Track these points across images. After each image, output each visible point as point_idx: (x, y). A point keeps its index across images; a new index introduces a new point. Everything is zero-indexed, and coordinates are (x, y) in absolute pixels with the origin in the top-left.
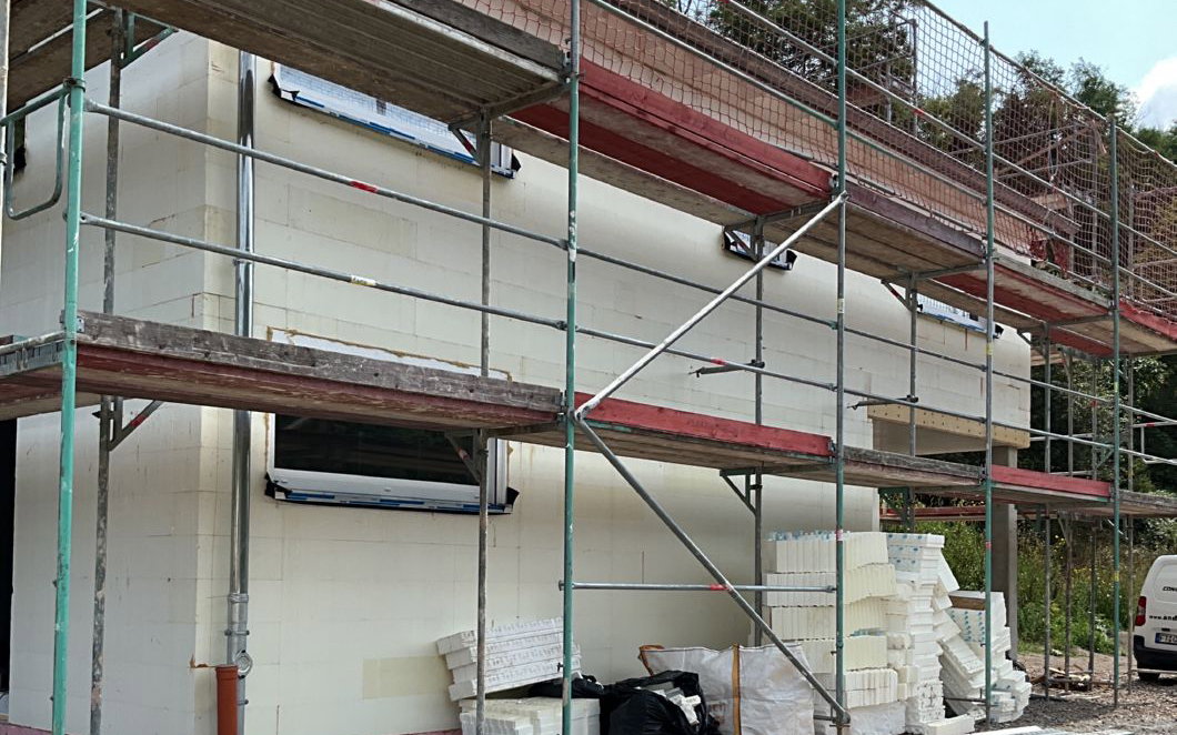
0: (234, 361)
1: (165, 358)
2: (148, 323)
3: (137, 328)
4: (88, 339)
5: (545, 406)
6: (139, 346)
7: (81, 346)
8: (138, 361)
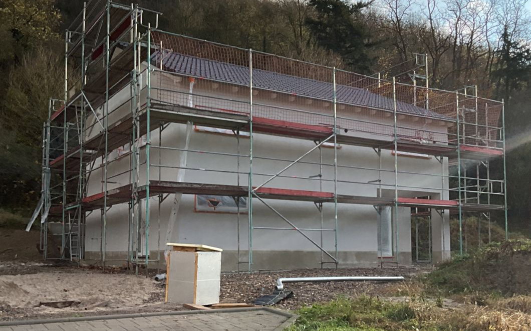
1: (164, 187)
6: (160, 185)
7: (150, 186)
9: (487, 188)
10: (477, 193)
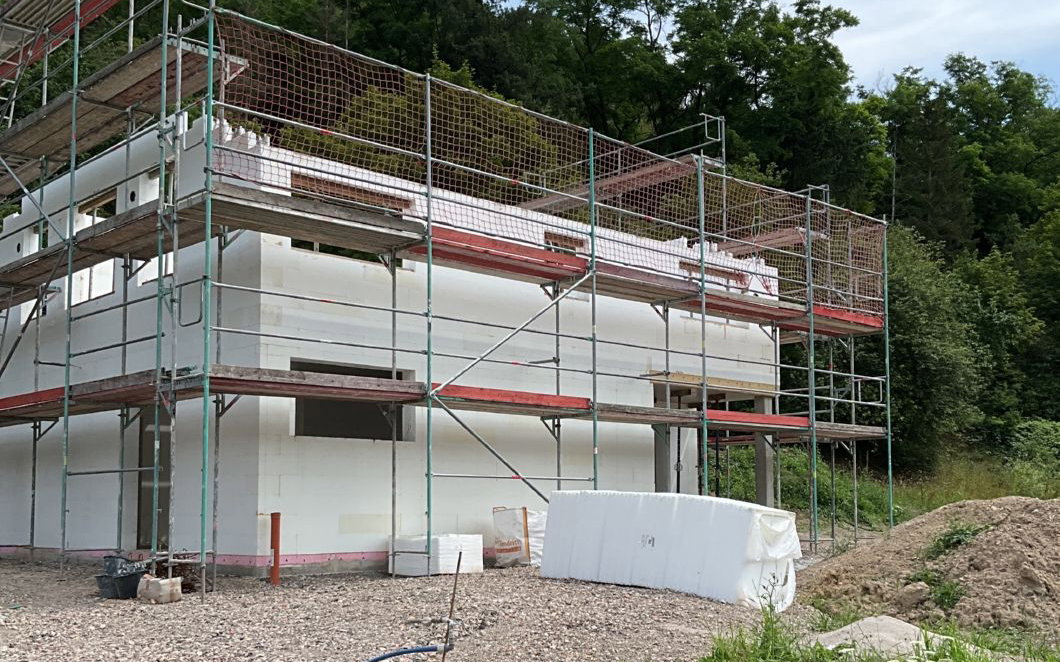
0: (271, 380)
1: (243, 380)
2: (237, 367)
3: (232, 369)
4: (213, 375)
5: (417, 391)
6: (233, 376)
7: (211, 378)
8: (232, 382)
9: (850, 393)
10: (829, 402)
